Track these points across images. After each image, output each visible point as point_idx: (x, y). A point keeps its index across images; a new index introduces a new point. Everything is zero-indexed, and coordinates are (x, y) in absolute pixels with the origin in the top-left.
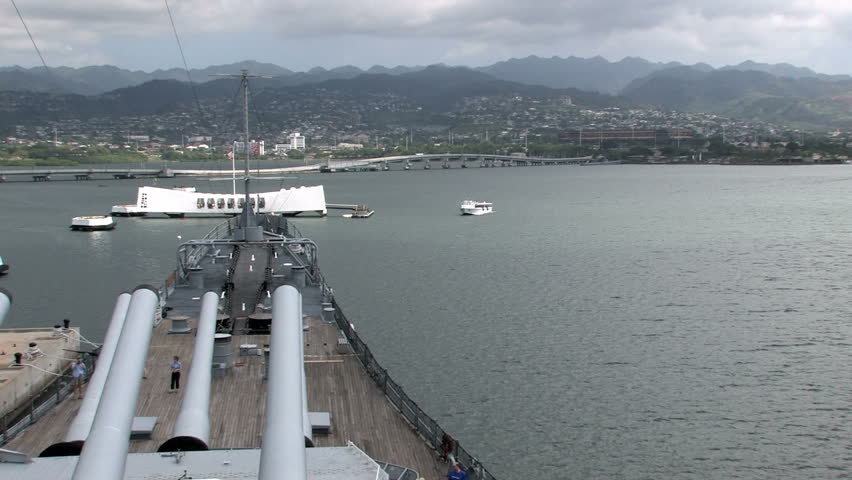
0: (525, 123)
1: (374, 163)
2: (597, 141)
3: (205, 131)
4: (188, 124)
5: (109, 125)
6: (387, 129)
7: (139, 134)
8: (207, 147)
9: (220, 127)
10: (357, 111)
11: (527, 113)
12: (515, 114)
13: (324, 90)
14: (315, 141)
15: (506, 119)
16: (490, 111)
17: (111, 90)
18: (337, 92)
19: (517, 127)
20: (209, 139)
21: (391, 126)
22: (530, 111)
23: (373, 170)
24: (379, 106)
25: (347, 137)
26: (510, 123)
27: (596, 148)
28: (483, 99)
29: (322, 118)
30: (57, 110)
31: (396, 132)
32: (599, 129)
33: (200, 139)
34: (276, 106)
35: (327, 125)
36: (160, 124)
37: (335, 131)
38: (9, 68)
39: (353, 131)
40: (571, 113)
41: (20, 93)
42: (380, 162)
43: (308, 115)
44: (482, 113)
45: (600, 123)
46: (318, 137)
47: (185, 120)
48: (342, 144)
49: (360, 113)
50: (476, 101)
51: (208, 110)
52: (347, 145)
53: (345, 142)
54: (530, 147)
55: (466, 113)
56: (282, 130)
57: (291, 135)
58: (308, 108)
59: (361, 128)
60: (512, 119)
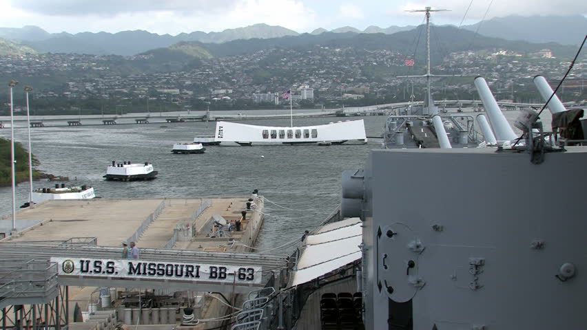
0: (509, 74)
1: (382, 108)
2: (579, 88)
3: (226, 84)
4: (211, 79)
5: (145, 80)
6: (384, 82)
7: (169, 88)
8: (229, 98)
9: (238, 81)
10: (357, 66)
11: (511, 66)
12: (499, 66)
13: (327, 48)
14: (322, 92)
15: (491, 71)
16: (476, 64)
17: (145, 51)
18: (338, 50)
19: (501, 77)
20: (230, 91)
21: (388, 80)
22: (513, 64)
23: (381, 114)
24: (376, 62)
25: (350, 88)
26: (495, 74)
27: (577, 94)
28: (470, 54)
29: (327, 73)
30: (100, 68)
31: (392, 84)
32: (578, 79)
33: (223, 91)
34: (286, 62)
35: (332, 78)
36: (187, 79)
37: (338, 83)
38: (58, 34)
39: (354, 83)
40: (551, 64)
41: (70, 55)
42: (387, 108)
43: (314, 70)
44: (468, 66)
45: (579, 73)
46: (324, 89)
47: (208, 75)
48: (346, 95)
49: (360, 68)
50: (463, 55)
51: (228, 66)
52: (350, 95)
53: (349, 92)
54: (515, 95)
55: (455, 66)
56: (292, 82)
57: (301, 87)
58: (314, 64)
59: (361, 80)
60: (497, 70)
